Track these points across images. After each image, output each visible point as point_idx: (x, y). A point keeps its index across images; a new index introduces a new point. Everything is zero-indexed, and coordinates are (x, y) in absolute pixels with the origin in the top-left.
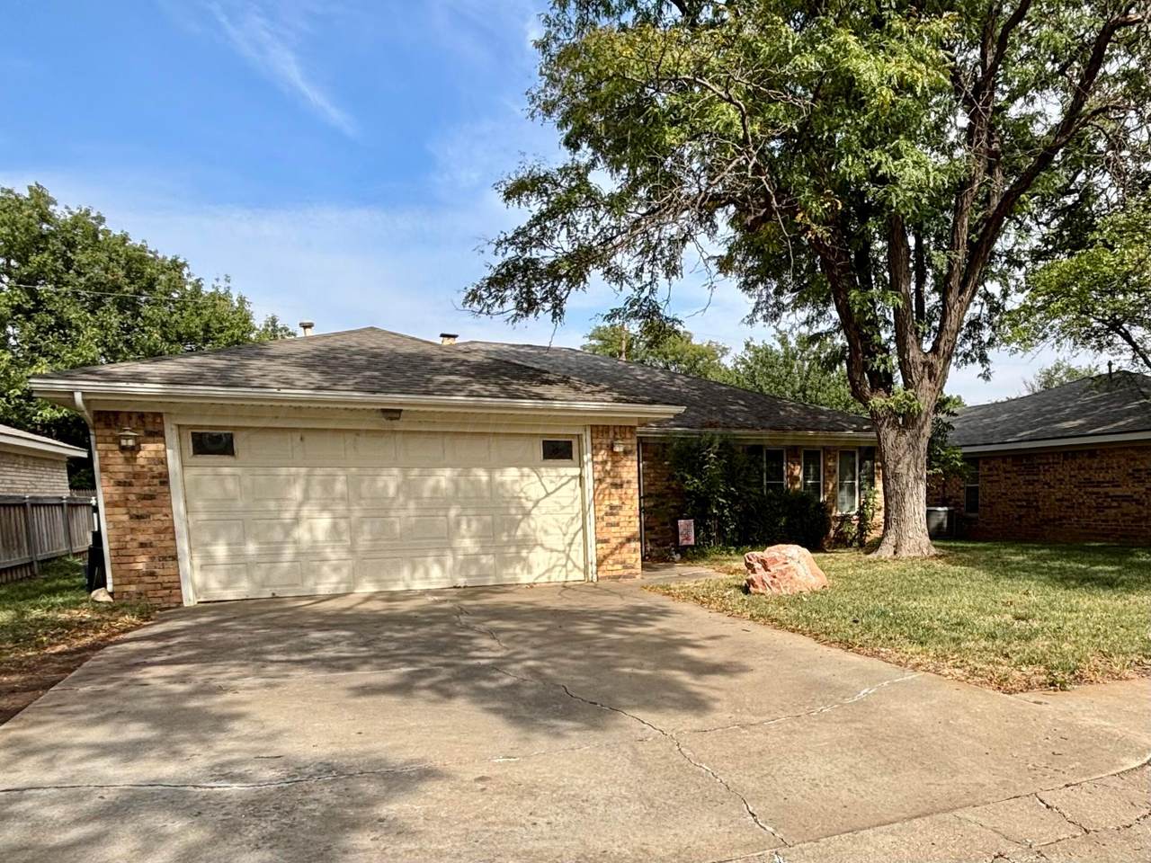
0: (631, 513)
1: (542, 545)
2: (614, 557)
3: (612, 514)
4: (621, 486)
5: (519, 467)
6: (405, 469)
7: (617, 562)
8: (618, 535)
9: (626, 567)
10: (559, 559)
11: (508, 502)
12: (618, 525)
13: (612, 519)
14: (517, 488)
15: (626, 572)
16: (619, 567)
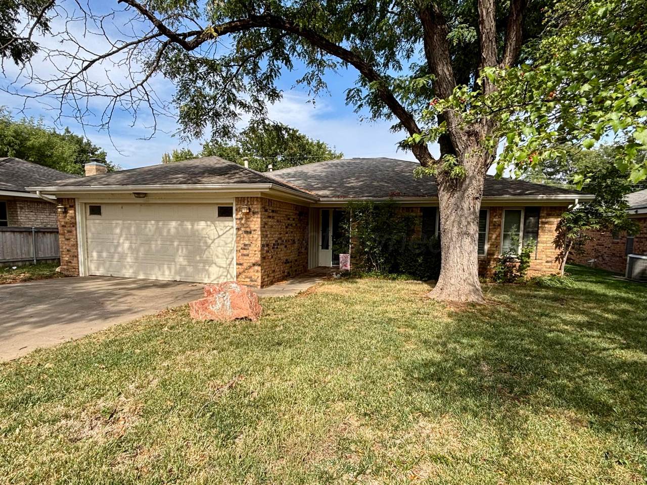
0: (256, 249)
1: (215, 263)
2: (245, 274)
3: (244, 249)
4: (250, 233)
5: (206, 221)
6: (157, 221)
7: (247, 277)
8: (247, 261)
9: (252, 281)
10: (223, 272)
11: (200, 240)
12: (248, 255)
13: (245, 252)
14: (204, 232)
15: (252, 283)
16: (248, 280)
